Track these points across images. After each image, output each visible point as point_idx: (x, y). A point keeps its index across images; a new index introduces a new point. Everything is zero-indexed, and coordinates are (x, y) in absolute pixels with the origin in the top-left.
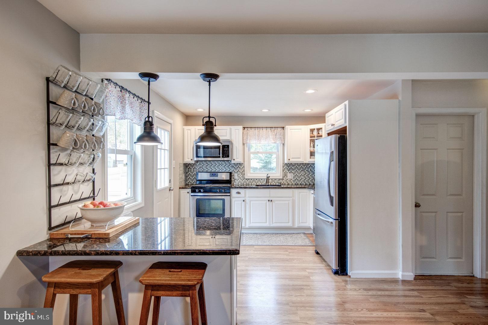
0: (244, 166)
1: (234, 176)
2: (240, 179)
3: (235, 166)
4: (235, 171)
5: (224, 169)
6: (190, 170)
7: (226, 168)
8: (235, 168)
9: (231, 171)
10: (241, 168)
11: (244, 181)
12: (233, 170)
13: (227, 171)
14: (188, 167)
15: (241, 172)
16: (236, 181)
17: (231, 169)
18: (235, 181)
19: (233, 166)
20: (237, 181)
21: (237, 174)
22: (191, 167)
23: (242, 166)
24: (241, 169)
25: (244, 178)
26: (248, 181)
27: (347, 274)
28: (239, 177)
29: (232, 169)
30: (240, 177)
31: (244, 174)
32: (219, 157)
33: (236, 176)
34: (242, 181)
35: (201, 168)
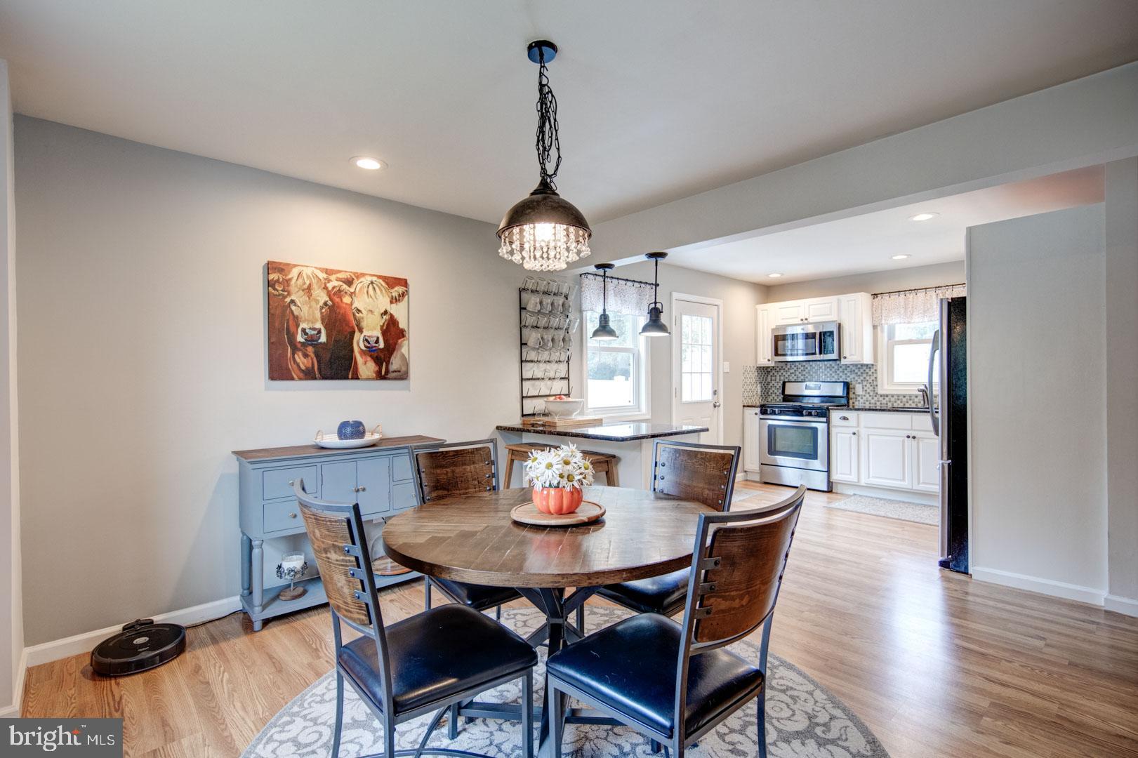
0: (876, 370)
1: (854, 388)
2: (868, 396)
3: (856, 371)
4: (857, 381)
5: (836, 377)
6: (773, 378)
7: (838, 374)
8: (856, 373)
9: (848, 380)
10: (870, 373)
11: (876, 398)
12: (854, 378)
13: (841, 380)
14: (771, 374)
15: (870, 381)
16: (859, 398)
17: (849, 377)
18: (856, 398)
19: (854, 371)
20: (862, 398)
21: (861, 385)
22: (776, 374)
23: (872, 370)
24: (870, 375)
25: (877, 393)
26: (884, 399)
27: (966, 573)
28: (866, 391)
29: (851, 377)
30: (868, 391)
31: (877, 386)
32: (815, 354)
33: (859, 389)
34: (873, 399)
35: (793, 375)
